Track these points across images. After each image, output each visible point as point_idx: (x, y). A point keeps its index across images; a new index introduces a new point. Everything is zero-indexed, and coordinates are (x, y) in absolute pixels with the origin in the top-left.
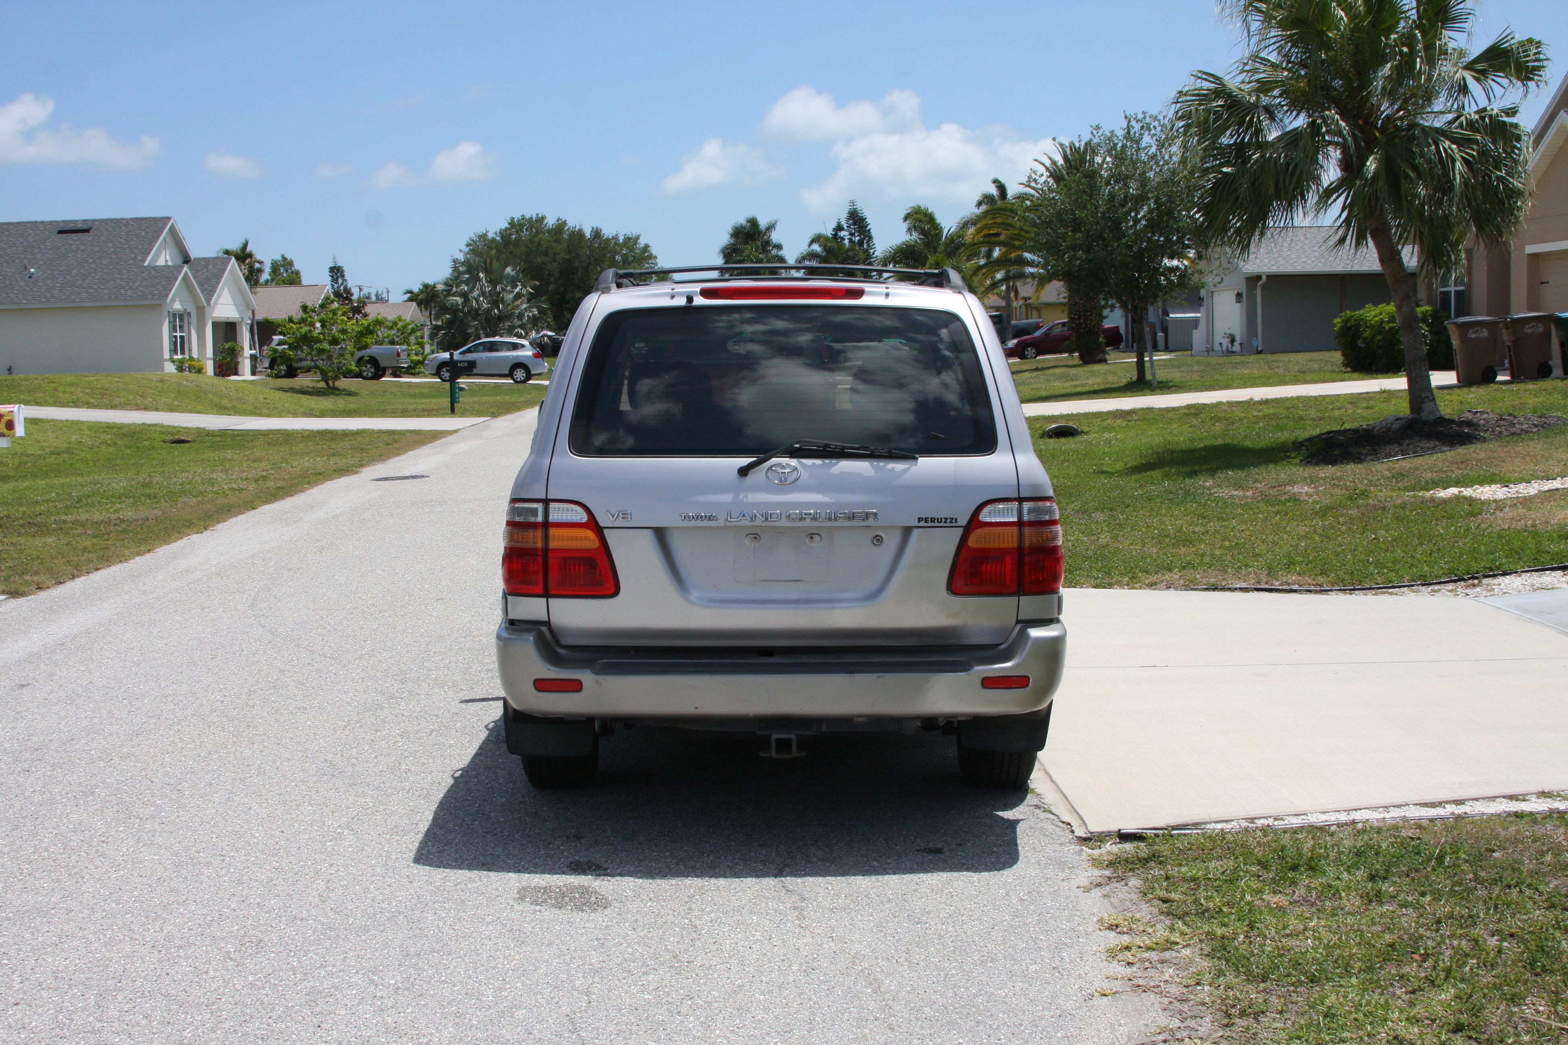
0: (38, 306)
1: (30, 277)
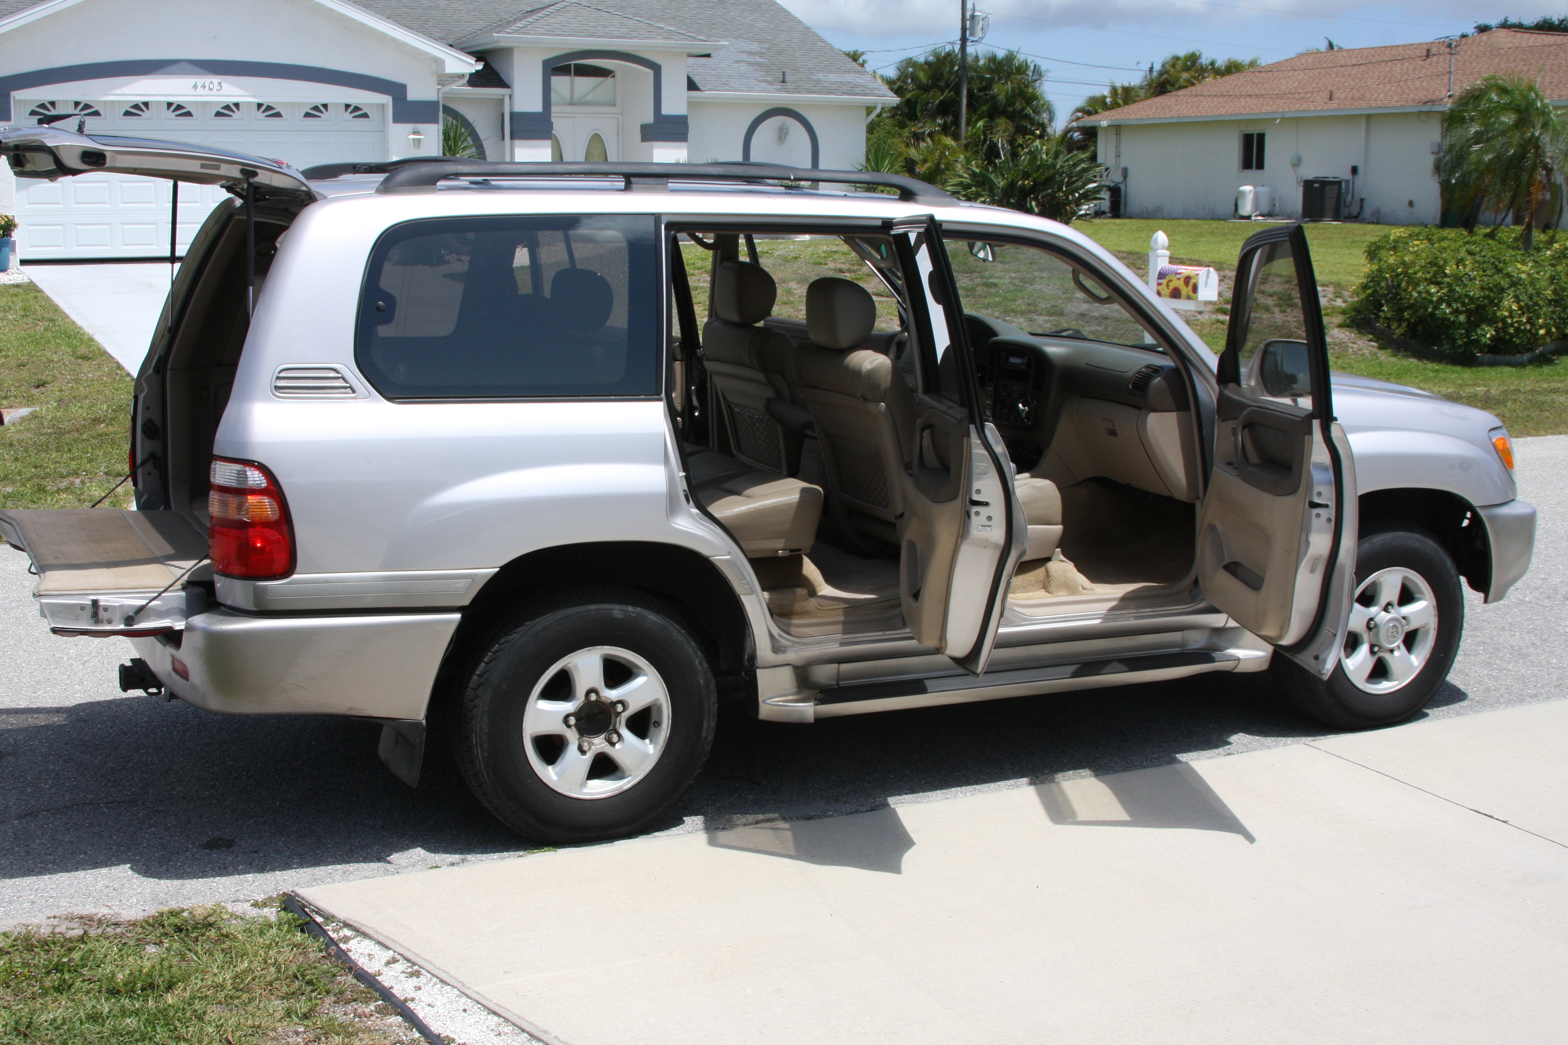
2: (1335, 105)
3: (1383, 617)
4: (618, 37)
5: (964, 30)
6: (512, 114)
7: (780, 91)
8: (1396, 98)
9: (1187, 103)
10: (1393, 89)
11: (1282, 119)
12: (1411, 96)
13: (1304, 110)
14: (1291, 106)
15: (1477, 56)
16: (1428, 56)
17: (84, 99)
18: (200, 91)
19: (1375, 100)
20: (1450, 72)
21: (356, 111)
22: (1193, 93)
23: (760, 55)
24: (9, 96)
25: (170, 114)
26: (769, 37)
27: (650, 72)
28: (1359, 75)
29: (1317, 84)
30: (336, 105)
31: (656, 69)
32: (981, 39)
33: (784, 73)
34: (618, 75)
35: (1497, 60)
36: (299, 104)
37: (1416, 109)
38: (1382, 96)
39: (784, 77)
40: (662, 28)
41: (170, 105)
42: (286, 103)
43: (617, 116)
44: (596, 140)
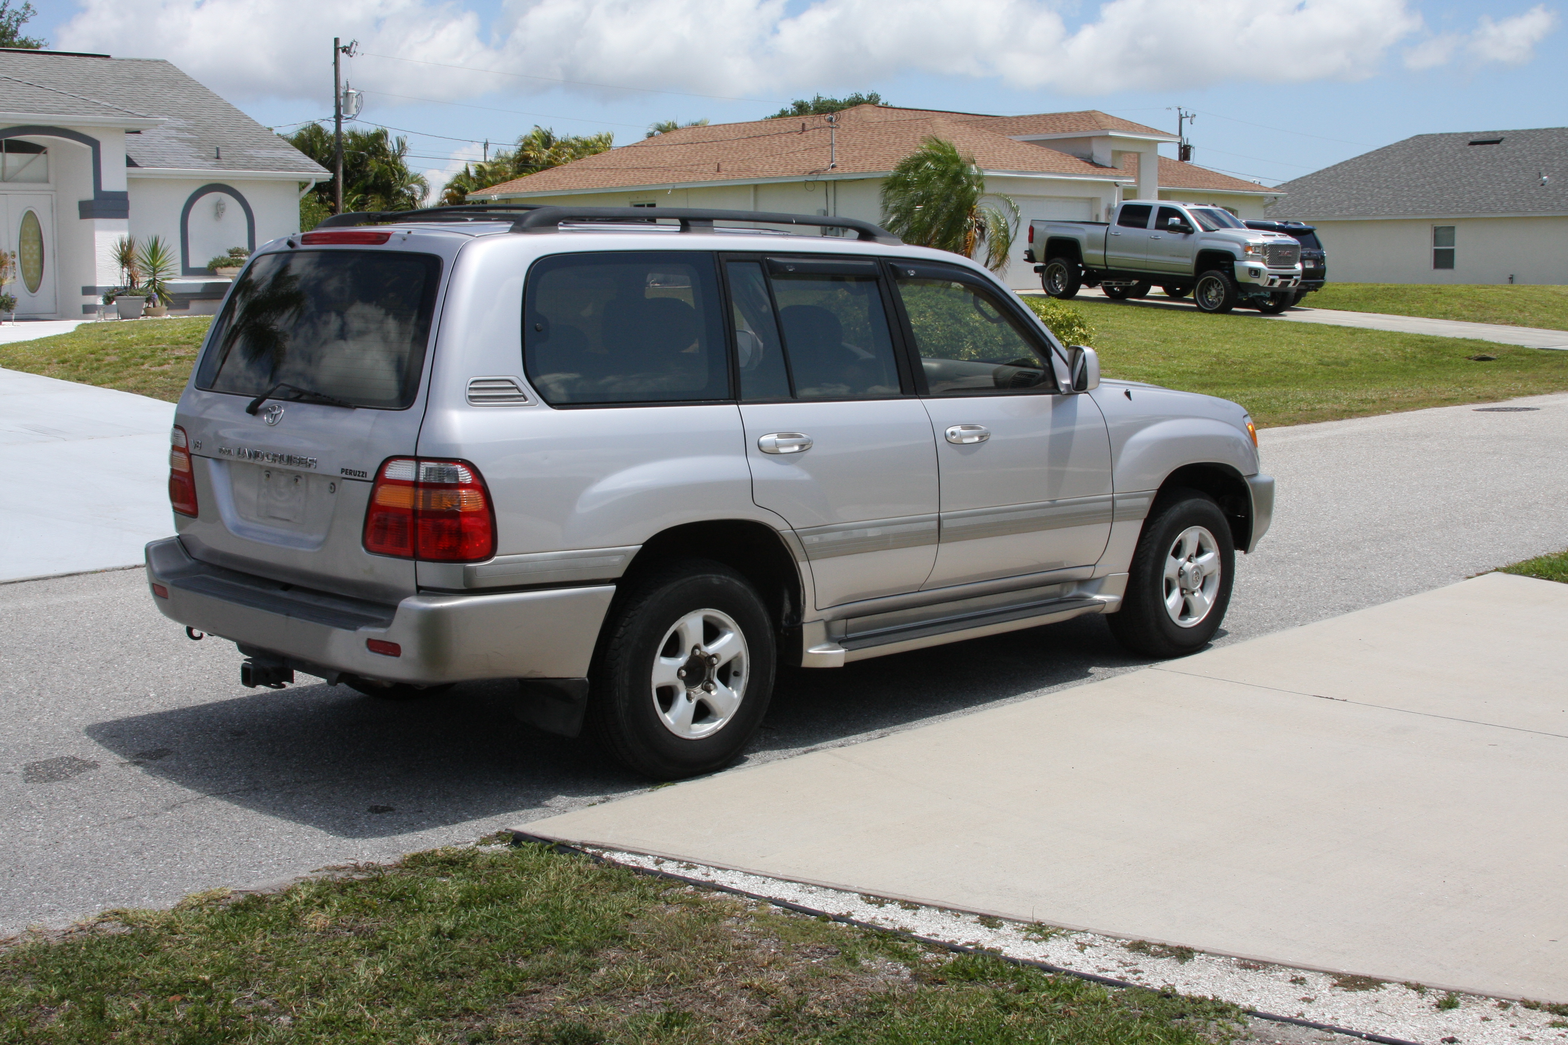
0: (1543, 215)
1: (1543, 185)
2: (724, 176)
3: (1188, 566)
5: (338, 107)
7: (216, 166)
8: (781, 169)
9: (576, 176)
10: (776, 160)
11: (674, 190)
12: (796, 166)
13: (694, 182)
14: (681, 177)
15: (850, 130)
16: (803, 130)
19: (762, 171)
20: (832, 144)
22: (579, 166)
23: (189, 131)
26: (193, 114)
27: (88, 148)
28: (740, 148)
29: (701, 157)
31: (95, 144)
32: (355, 116)
33: (218, 149)
34: (50, 151)
35: (870, 133)
37: (803, 179)
38: (767, 167)
39: (218, 153)
40: (99, 104)
43: (51, 193)
44: (30, 216)
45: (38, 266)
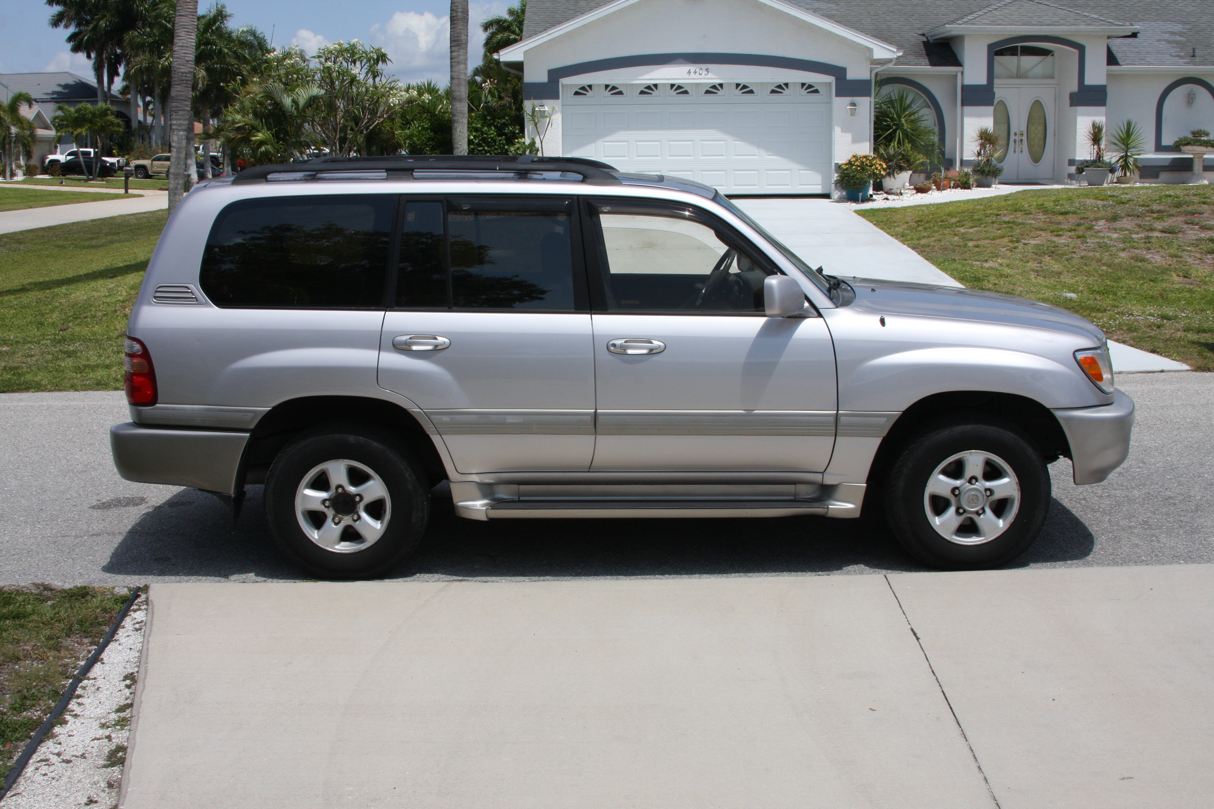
4: (1048, 25)
6: (963, 87)
7: (1190, 64)
17: (612, 83)
18: (692, 75)
21: (810, 88)
23: (1180, 34)
24: (558, 82)
25: (673, 93)
26: (1193, 20)
27: (1076, 52)
30: (795, 84)
31: (1081, 49)
33: (1194, 50)
34: (1056, 54)
36: (767, 83)
39: (1194, 52)
40: (1087, 16)
41: (672, 86)
42: (757, 83)
43: (1055, 86)
44: (1037, 105)
45: (1041, 143)
